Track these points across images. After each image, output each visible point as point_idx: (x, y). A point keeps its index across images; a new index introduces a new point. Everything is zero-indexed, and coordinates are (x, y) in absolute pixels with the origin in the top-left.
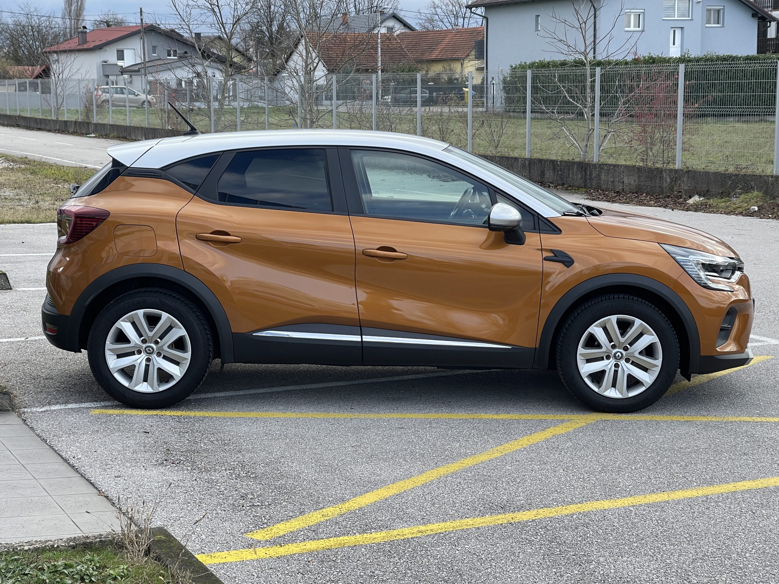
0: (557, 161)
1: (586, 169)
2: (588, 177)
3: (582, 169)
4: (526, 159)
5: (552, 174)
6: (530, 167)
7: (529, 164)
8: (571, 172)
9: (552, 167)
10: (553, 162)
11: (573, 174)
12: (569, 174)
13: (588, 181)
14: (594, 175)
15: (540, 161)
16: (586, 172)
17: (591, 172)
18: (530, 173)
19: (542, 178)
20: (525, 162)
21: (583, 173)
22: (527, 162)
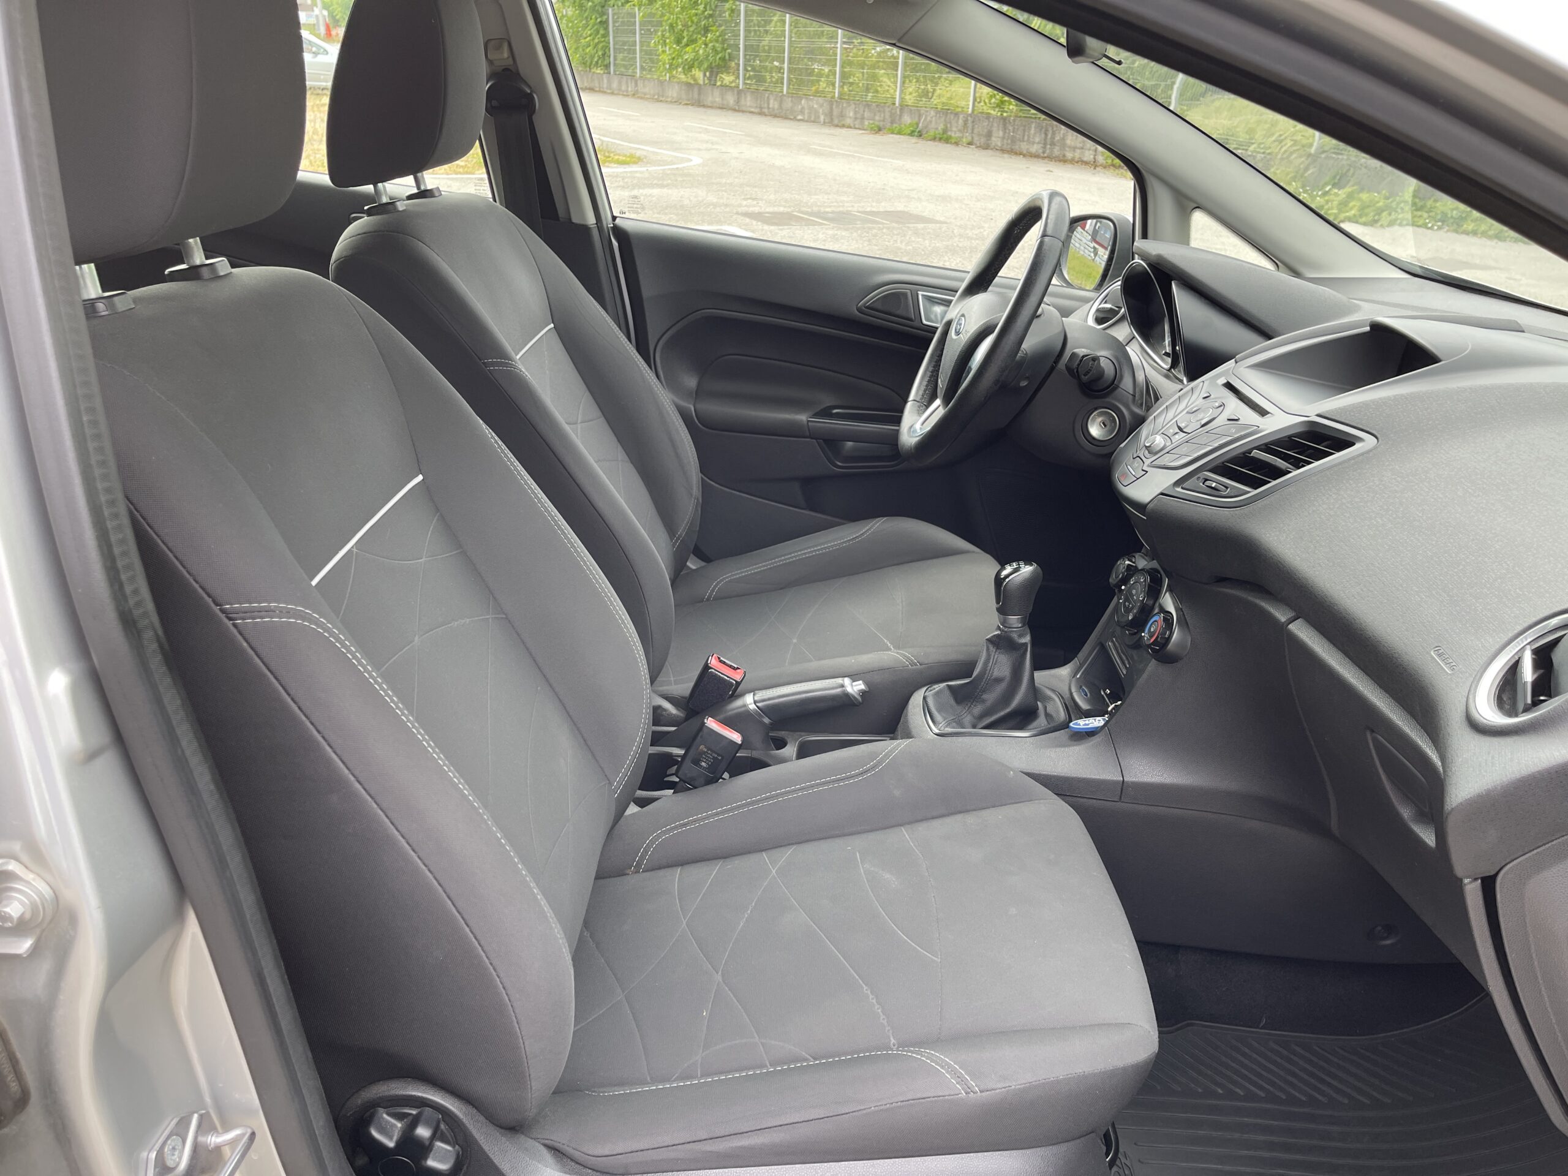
1: (1047, 130)
2: (1048, 141)
3: (1041, 130)
5: (1001, 134)
6: (973, 126)
7: (973, 122)
8: (1027, 133)
11: (1029, 137)
12: (1024, 136)
13: (1048, 146)
14: (1057, 138)
16: (1046, 135)
17: (1054, 134)
18: (972, 132)
19: (988, 140)
21: (1043, 136)
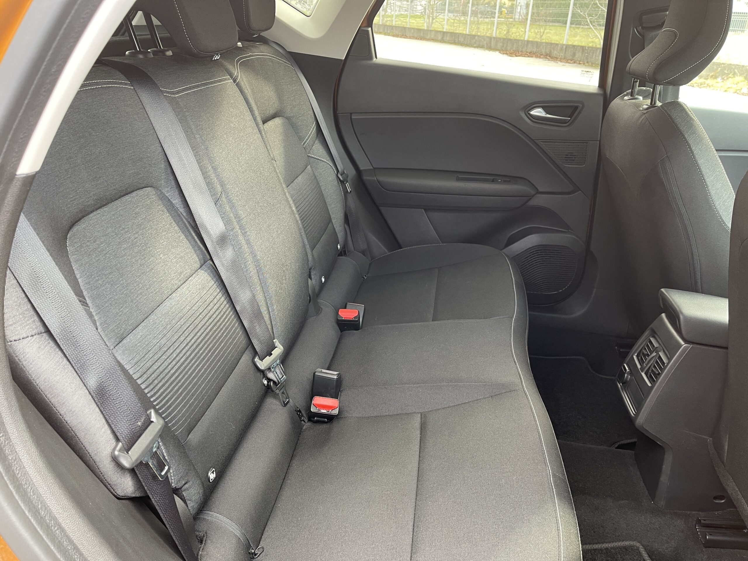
0: (585, 47)
4: (564, 45)
9: (581, 50)
10: (583, 47)
15: (574, 46)
20: (563, 47)
22: (564, 47)
